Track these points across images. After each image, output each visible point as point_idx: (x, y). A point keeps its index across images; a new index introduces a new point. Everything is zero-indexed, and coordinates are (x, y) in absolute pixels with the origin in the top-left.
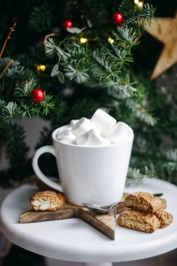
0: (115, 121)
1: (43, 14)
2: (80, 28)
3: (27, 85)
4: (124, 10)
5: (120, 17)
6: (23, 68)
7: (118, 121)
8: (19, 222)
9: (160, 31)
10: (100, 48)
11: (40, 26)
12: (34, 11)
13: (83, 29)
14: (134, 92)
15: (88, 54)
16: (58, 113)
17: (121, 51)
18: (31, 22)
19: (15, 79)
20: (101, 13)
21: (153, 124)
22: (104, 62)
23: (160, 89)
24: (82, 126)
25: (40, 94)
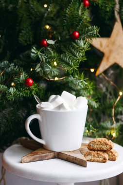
0: (75, 97)
1: (27, 34)
2: (54, 41)
3: (21, 76)
4: (80, 30)
5: (77, 34)
6: (17, 67)
7: (77, 97)
8: (21, 162)
9: (101, 45)
10: (65, 53)
11: (26, 41)
12: (22, 33)
13: (55, 41)
14: (86, 85)
15: (58, 57)
16: (40, 94)
17: (79, 53)
18: (20, 39)
19: (12, 74)
20: (64, 33)
21: (96, 107)
22: (69, 60)
23: (99, 85)
24: (57, 100)
25: (31, 81)
